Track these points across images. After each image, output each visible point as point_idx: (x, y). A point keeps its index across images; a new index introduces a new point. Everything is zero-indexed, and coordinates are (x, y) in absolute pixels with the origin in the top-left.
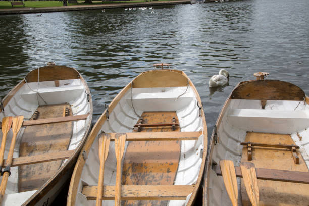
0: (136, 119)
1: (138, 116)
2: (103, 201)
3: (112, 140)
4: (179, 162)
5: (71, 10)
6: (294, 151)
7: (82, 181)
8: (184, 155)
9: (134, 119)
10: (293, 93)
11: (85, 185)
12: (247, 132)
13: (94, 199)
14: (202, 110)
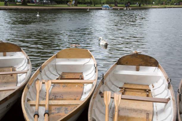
0: (58, 76)
1: (59, 74)
2: (39, 107)
3: (43, 83)
4: (82, 95)
5: (10, 10)
6: (148, 92)
7: (27, 98)
8: (85, 93)
9: (56, 76)
10: (152, 62)
11: (28, 100)
12: (125, 83)
13: (34, 105)
14: (97, 69)
